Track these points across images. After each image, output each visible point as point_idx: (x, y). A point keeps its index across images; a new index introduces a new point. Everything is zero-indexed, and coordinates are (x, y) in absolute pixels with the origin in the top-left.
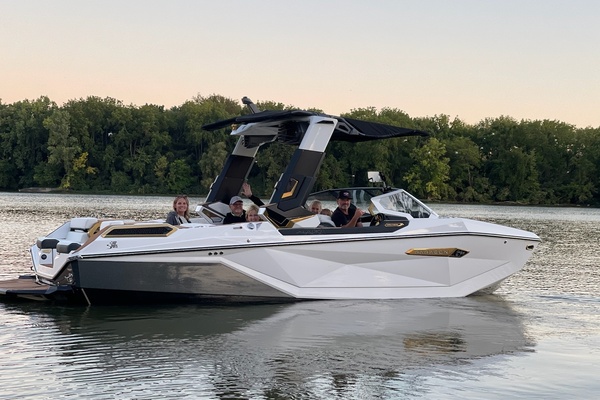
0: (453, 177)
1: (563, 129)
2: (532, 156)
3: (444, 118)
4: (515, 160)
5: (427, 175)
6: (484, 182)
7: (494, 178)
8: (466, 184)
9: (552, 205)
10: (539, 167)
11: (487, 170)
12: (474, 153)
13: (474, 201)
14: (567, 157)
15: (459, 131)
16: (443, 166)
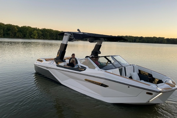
0: (38, 36)
1: (52, 30)
2: (48, 33)
3: (37, 28)
4: (46, 34)
5: (34, 35)
6: (42, 36)
7: (44, 36)
8: (40, 37)
9: (51, 40)
10: (49, 35)
11: (43, 35)
12: (41, 33)
13: (41, 39)
14: (53, 34)
15: (39, 30)
16: (37, 34)
